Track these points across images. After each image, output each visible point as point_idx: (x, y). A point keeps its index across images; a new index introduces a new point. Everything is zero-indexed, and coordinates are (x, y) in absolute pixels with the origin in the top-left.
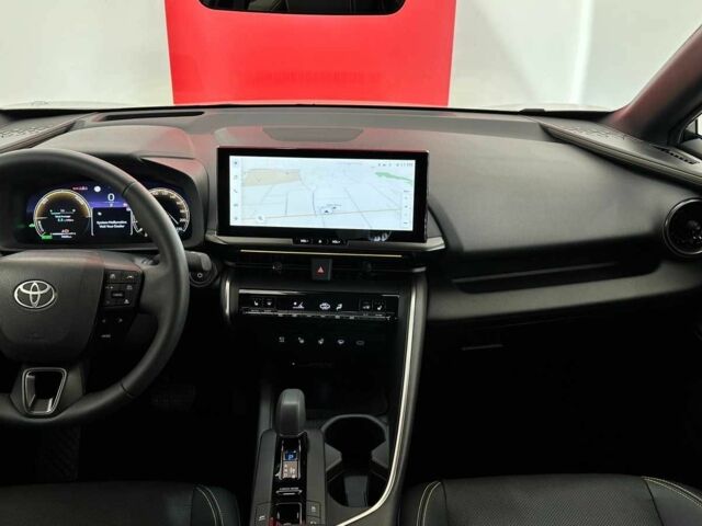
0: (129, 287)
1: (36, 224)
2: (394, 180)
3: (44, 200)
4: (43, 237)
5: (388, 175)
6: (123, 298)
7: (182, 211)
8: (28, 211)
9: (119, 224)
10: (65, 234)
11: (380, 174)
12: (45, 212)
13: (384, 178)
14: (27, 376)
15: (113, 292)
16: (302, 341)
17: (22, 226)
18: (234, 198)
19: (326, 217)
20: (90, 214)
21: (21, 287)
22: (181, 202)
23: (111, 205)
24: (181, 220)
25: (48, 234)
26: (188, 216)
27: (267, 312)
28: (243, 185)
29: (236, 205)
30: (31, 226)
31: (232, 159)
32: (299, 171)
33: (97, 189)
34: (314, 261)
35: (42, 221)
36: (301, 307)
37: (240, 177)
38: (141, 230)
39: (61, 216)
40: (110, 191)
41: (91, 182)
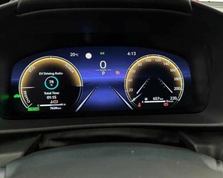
1: (22, 94)
3: (30, 68)
4: (30, 109)
7: (176, 79)
8: (13, 80)
10: (54, 105)
12: (31, 81)
17: (6, 97)
22: (175, 69)
24: (176, 89)
25: (34, 105)
26: (182, 84)
30: (16, 96)
33: (89, 56)
35: (28, 91)
38: (134, 99)
39: (53, 82)
40: (103, 58)
41: (83, 47)
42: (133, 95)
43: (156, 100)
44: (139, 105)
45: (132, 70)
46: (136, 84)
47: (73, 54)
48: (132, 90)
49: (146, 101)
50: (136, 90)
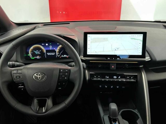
0: (66, 74)
1: (30, 54)
2: (136, 40)
3: (32, 48)
5: (135, 39)
6: (65, 77)
8: (27, 51)
9: (53, 54)
10: (38, 57)
11: (132, 39)
12: (32, 51)
13: (133, 39)
14: (36, 101)
15: (62, 75)
16: (106, 87)
17: (26, 55)
18: (88, 46)
19: (115, 51)
20: (45, 52)
21: (35, 74)
23: (51, 49)
25: (33, 57)
27: (99, 79)
28: (91, 43)
29: (89, 48)
30: (28, 55)
31: (88, 35)
32: (108, 38)
33: (47, 44)
34: (111, 64)
35: (31, 54)
36: (108, 77)
37: (90, 41)
38: (59, 56)
39: (37, 52)
40: (51, 45)
41: (45, 42)
42: (59, 54)
43: (65, 56)
44: (60, 57)
45: (58, 48)
46: (59, 52)
47: (43, 44)
48: (58, 53)
49: (62, 56)
50: (59, 53)
